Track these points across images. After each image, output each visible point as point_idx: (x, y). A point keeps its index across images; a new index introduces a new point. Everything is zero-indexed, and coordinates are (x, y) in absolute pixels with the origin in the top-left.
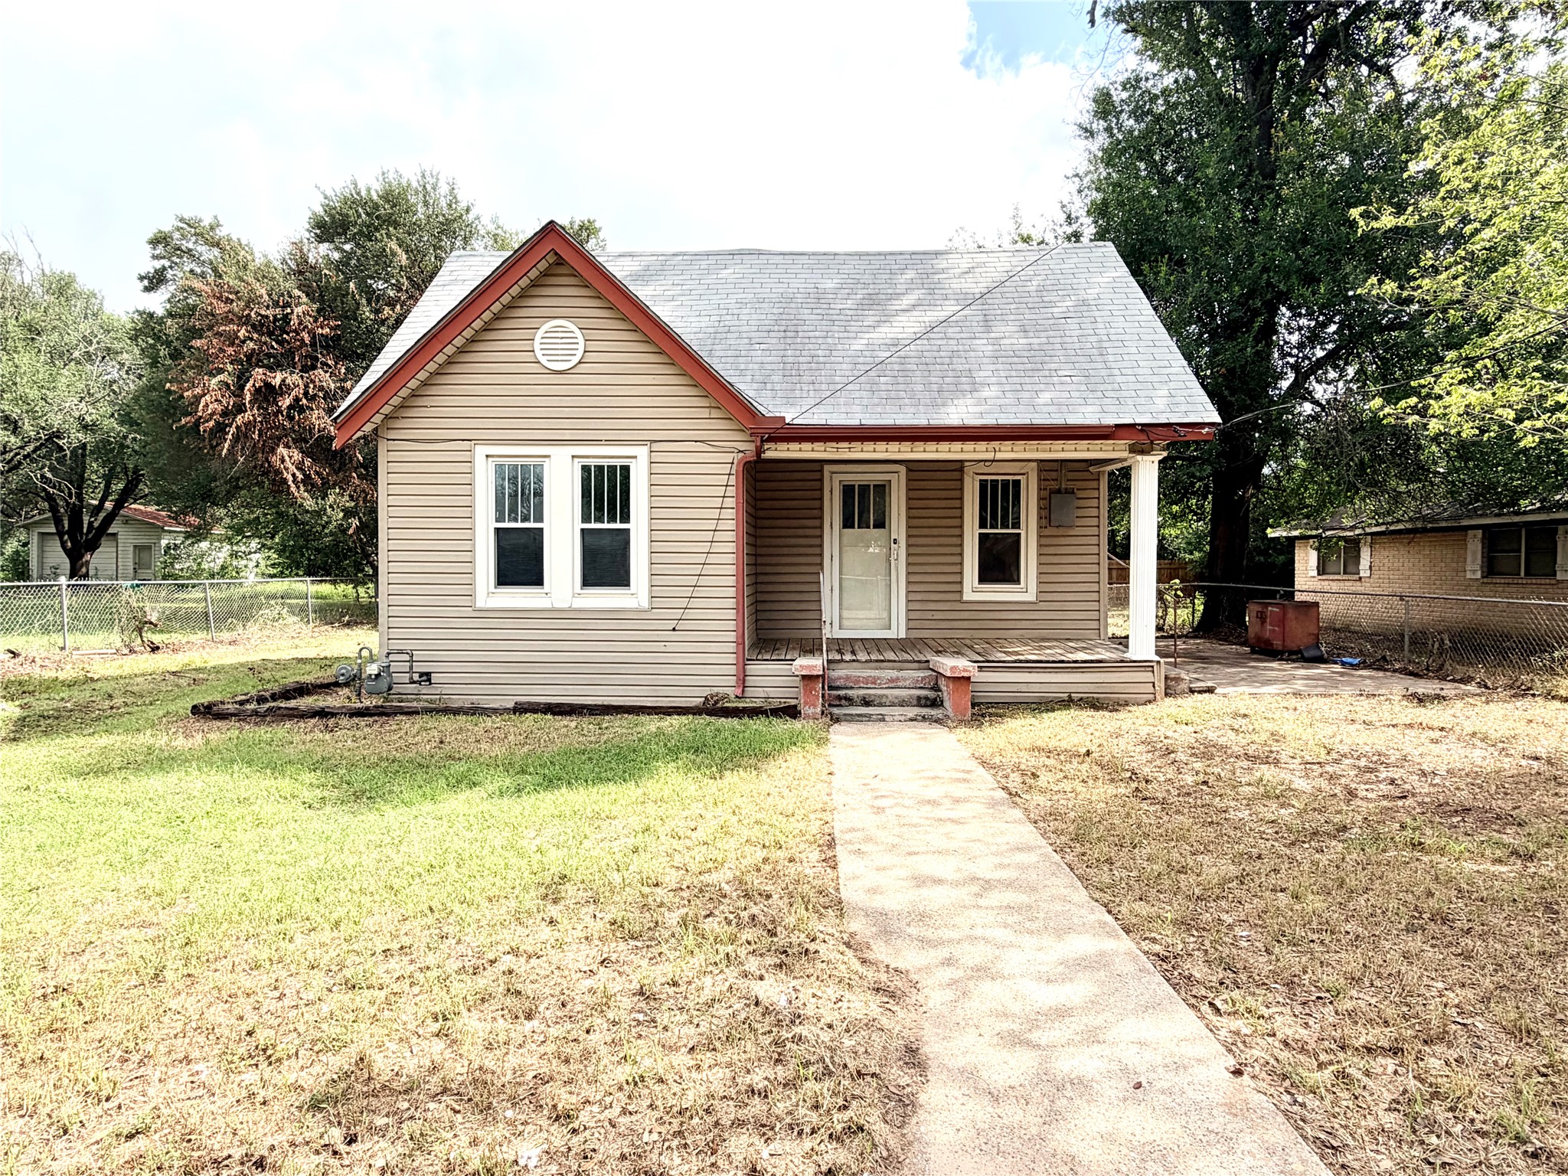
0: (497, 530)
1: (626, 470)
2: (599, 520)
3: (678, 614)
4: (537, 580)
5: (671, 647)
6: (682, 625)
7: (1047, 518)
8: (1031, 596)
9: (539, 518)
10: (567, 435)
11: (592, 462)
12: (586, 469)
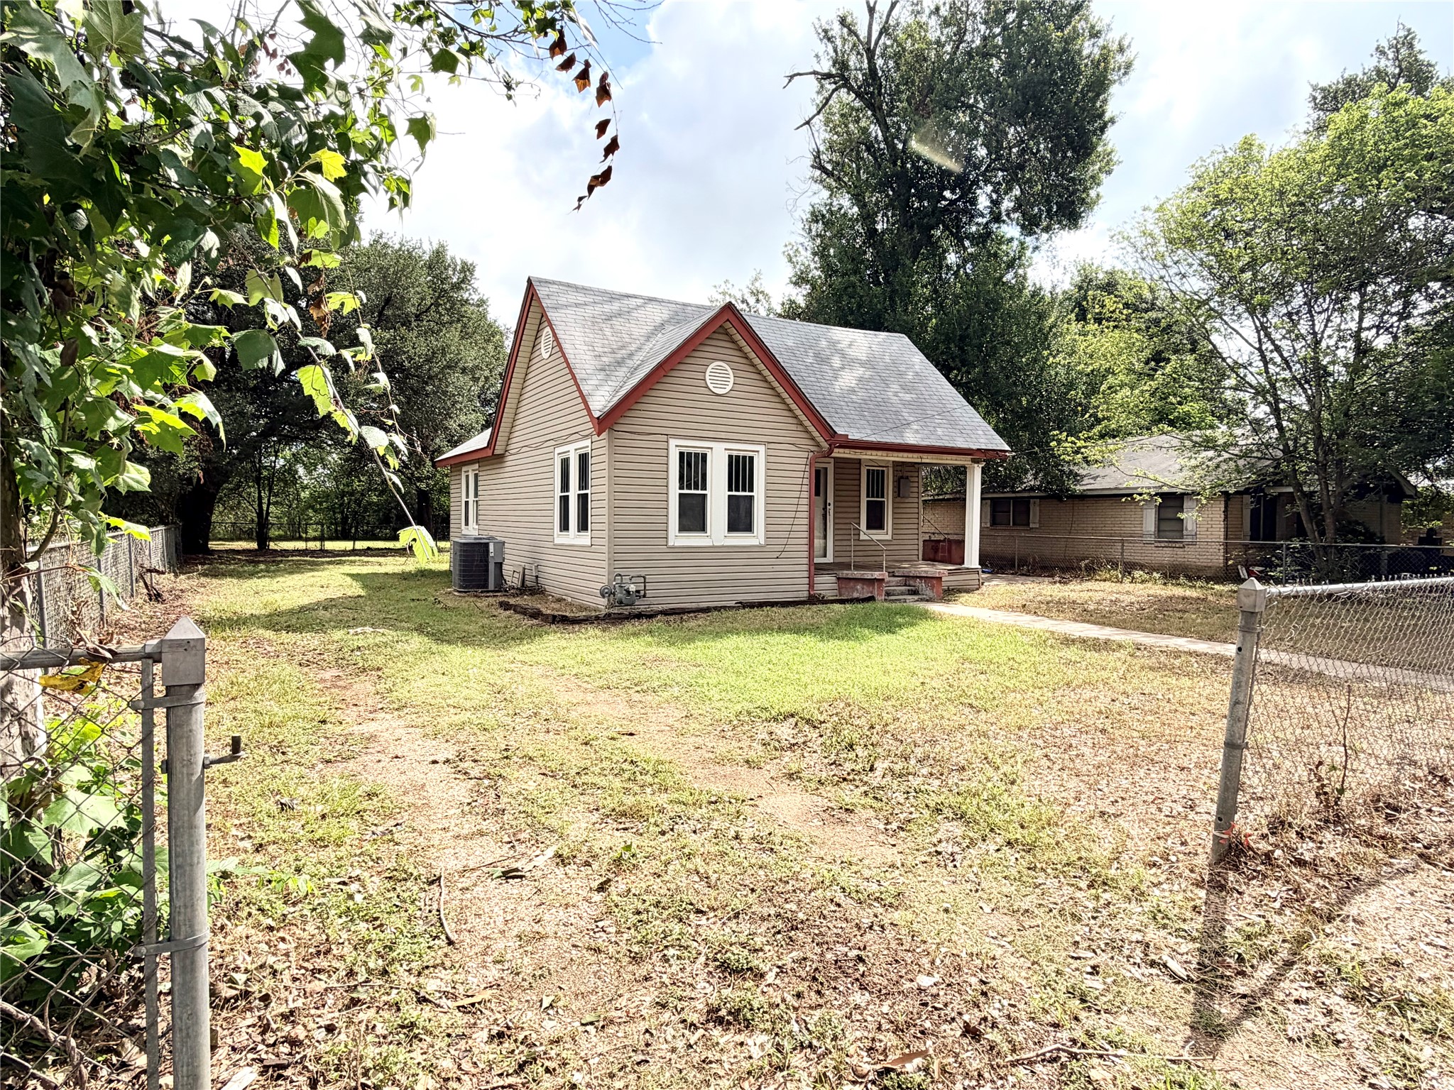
0: (681, 495)
1: (751, 459)
2: (737, 490)
3: (780, 548)
4: (703, 528)
5: (777, 568)
6: (784, 555)
7: (898, 493)
8: (889, 537)
9: (704, 488)
10: (723, 435)
11: (735, 453)
12: (730, 457)
